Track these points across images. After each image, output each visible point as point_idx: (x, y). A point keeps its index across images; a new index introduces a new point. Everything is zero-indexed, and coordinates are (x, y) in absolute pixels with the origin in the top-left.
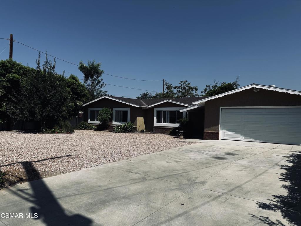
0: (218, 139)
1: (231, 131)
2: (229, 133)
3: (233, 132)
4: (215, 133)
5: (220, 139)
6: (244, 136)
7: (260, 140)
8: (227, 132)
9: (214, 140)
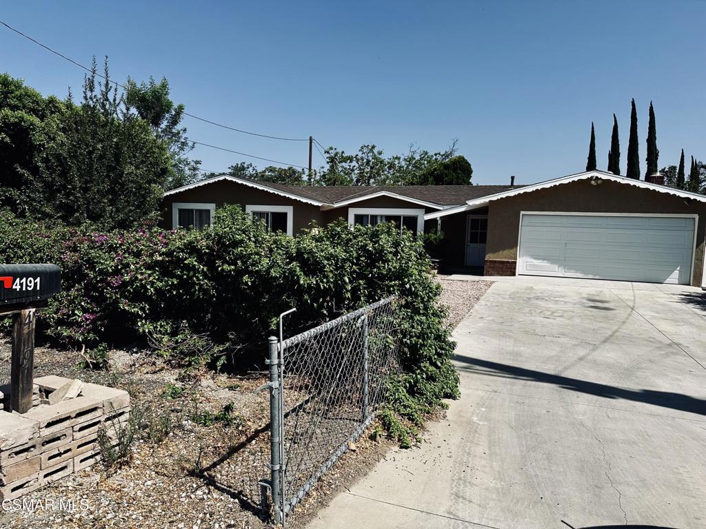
0: (514, 274)
1: (540, 259)
2: (536, 262)
3: (544, 259)
4: (508, 262)
5: (517, 274)
6: (564, 268)
7: (595, 275)
8: (532, 260)
9: (506, 276)
